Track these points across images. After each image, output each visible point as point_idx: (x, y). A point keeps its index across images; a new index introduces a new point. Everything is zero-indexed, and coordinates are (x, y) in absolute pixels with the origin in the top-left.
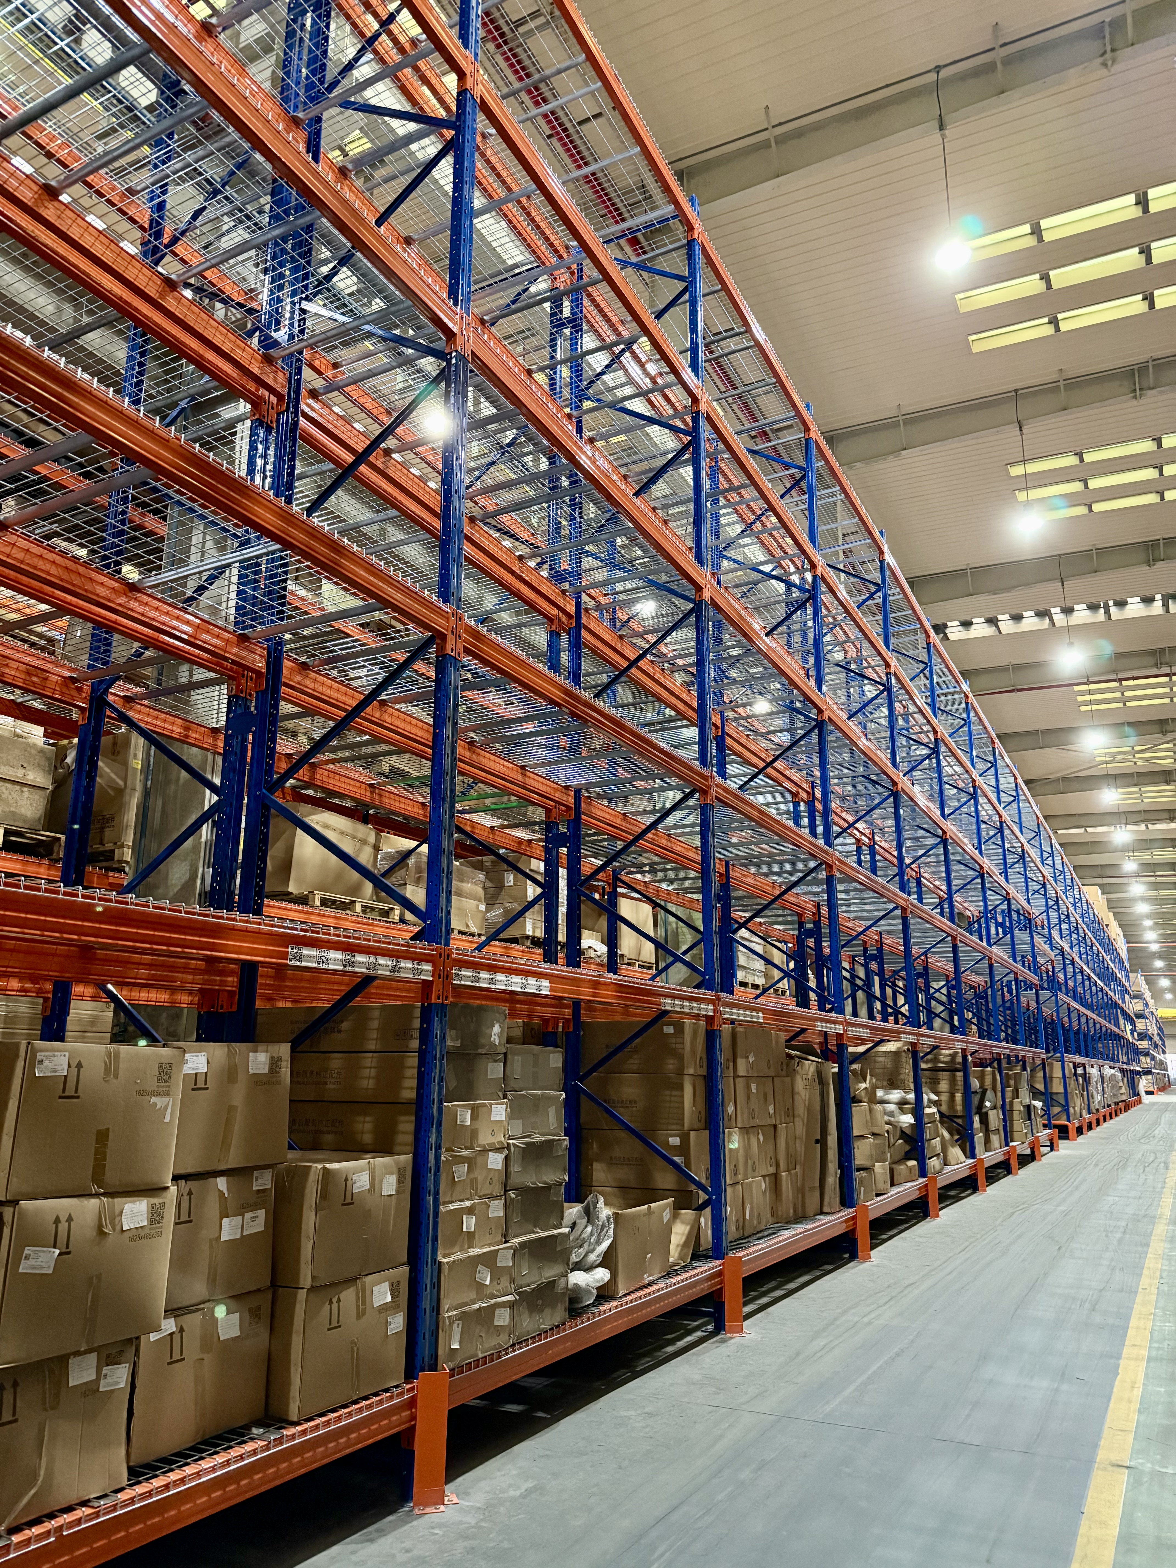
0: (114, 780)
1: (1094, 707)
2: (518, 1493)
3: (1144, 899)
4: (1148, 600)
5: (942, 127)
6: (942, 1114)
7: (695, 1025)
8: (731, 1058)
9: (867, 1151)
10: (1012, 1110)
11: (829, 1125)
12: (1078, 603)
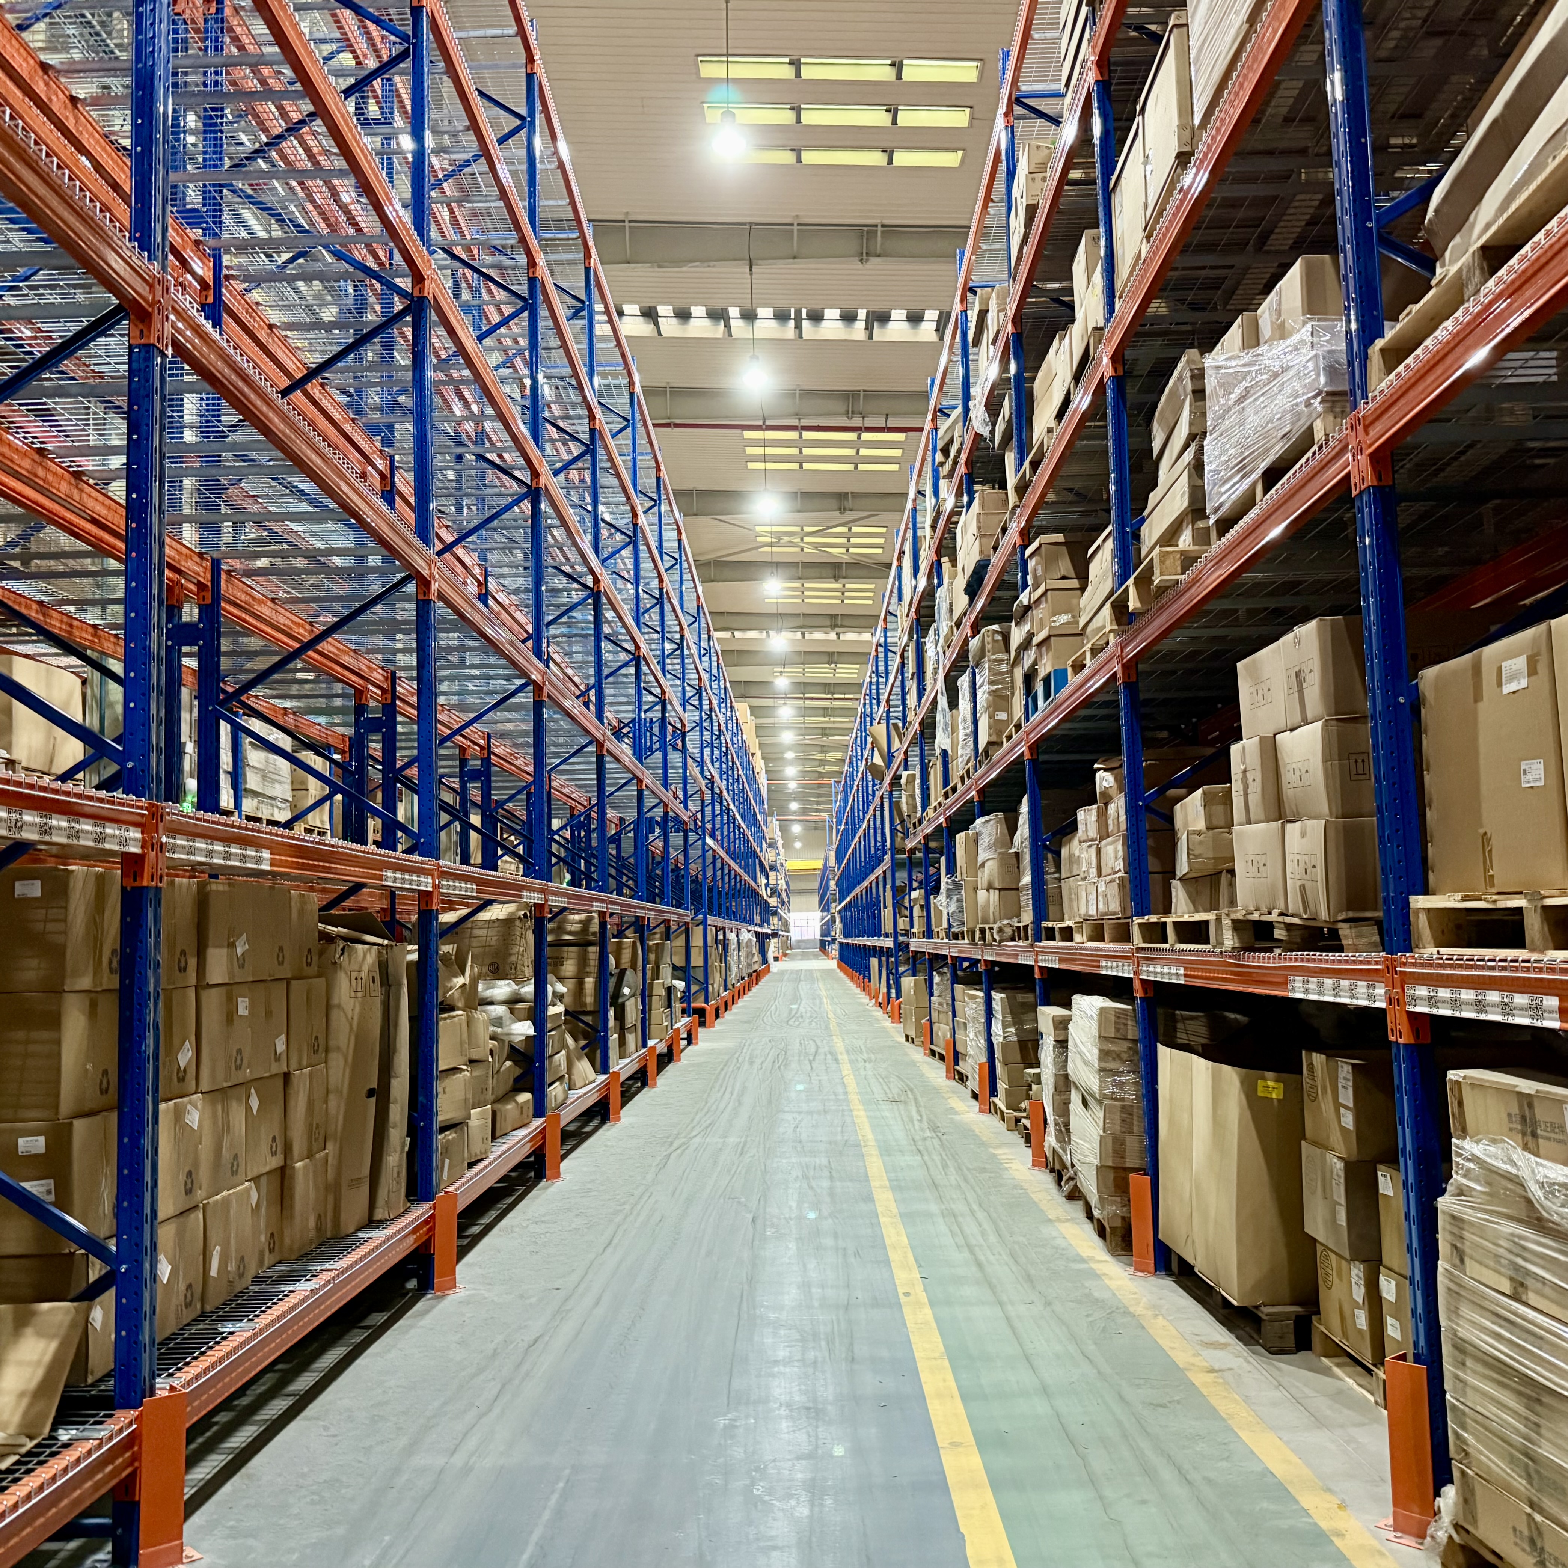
1: (769, 466)
4: (849, 317)
6: (567, 1012)
7: (100, 879)
8: (192, 949)
9: (460, 1095)
10: (651, 996)
11: (396, 1060)
12: (765, 305)
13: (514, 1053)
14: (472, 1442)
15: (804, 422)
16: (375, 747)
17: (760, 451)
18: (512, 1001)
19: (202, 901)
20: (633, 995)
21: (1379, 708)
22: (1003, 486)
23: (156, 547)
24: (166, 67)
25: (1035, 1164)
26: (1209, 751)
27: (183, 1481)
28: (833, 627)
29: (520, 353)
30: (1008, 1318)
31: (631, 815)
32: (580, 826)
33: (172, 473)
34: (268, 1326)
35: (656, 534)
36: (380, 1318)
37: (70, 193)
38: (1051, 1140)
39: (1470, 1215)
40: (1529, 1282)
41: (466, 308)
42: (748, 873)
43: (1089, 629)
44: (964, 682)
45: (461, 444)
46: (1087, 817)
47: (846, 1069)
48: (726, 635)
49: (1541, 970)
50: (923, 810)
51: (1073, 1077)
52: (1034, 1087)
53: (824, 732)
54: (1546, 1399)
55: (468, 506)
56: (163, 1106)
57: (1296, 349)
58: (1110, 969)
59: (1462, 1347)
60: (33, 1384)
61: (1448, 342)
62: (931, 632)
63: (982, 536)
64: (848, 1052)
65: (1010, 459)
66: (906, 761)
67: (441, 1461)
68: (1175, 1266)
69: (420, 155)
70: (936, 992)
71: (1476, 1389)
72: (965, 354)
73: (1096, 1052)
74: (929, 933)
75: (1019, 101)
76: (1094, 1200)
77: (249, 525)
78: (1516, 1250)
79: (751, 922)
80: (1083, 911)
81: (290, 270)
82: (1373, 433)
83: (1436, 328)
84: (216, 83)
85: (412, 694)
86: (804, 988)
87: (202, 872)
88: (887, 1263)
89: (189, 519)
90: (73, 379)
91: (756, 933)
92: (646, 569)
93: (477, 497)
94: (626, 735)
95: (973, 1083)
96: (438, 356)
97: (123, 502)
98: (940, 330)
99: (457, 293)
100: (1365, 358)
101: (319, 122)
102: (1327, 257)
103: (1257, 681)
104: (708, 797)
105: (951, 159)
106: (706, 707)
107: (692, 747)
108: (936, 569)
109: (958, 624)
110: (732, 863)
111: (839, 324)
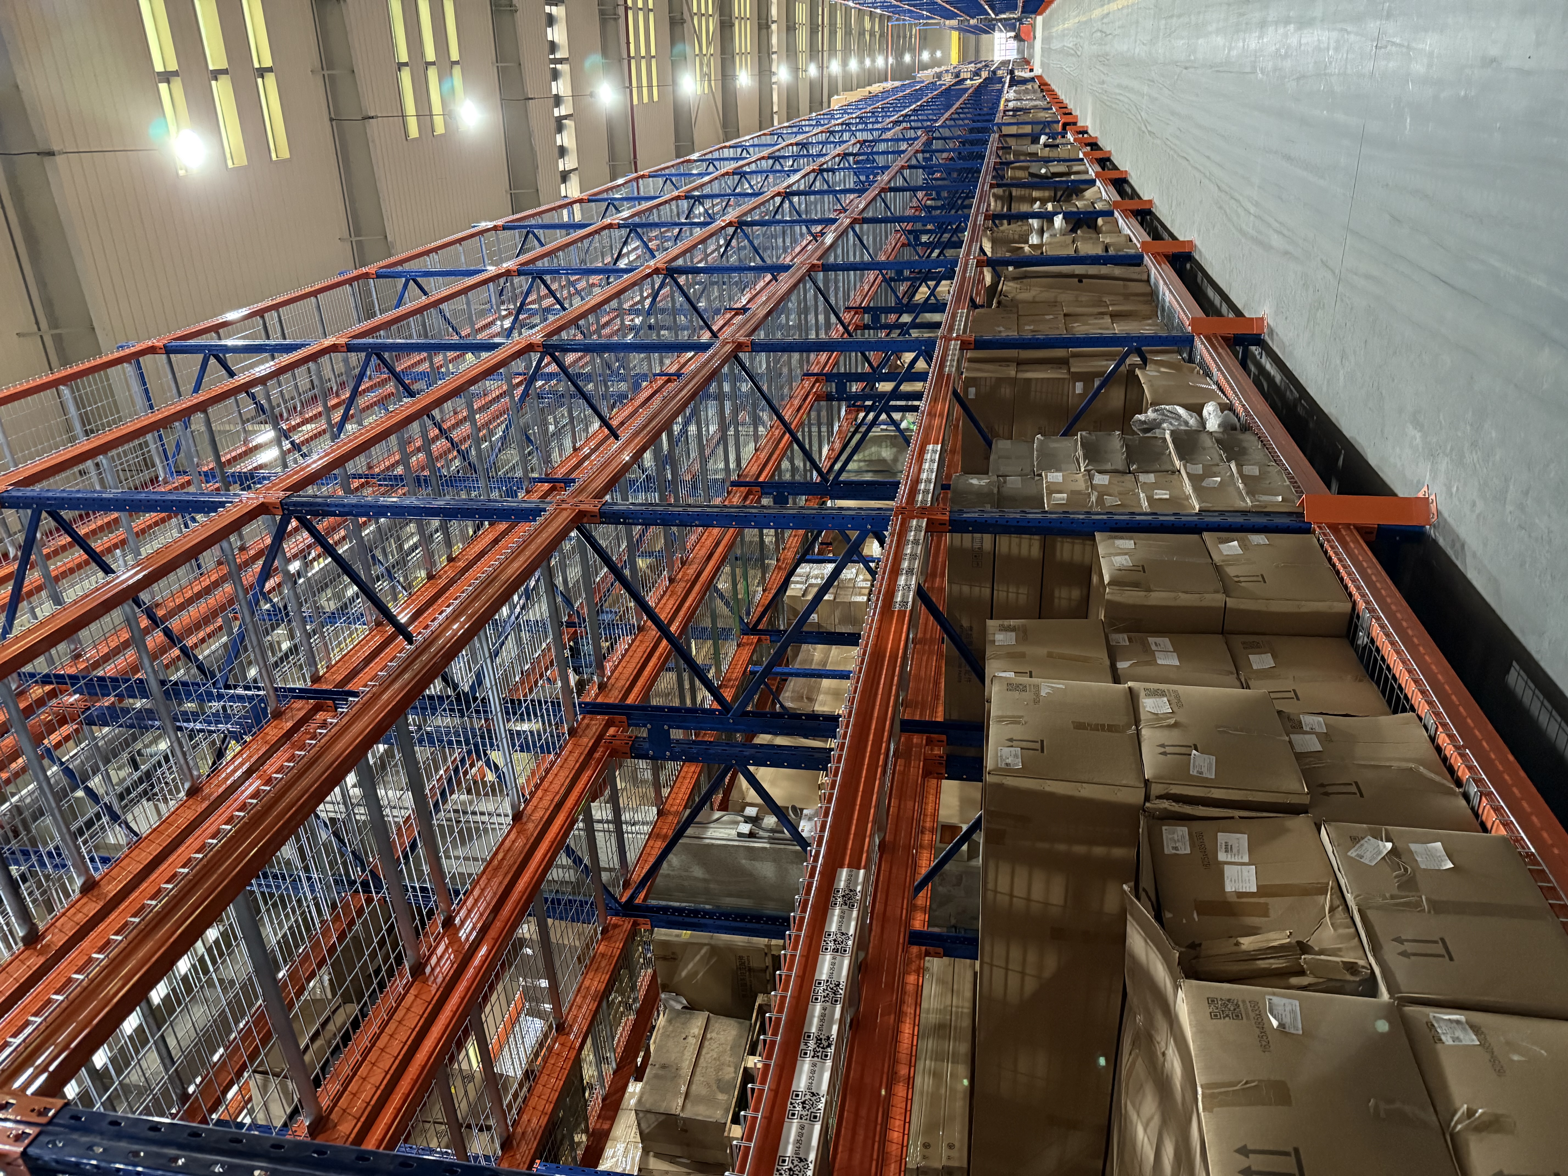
0: (702, 957)
1: (655, 83)
2: (1418, 435)
3: (845, 63)
4: (551, 20)
5: (51, 154)
9: (1089, 246)
10: (1048, 157)
12: (550, 89)
13: (1072, 225)
15: (625, 56)
20: (1047, 168)
27: (1228, 318)
28: (768, 27)
42: (962, 95)
48: (776, 117)
53: (848, 33)
79: (1000, 91)
86: (1055, 45)
91: (1010, 86)
110: (955, 107)
111: (556, 27)
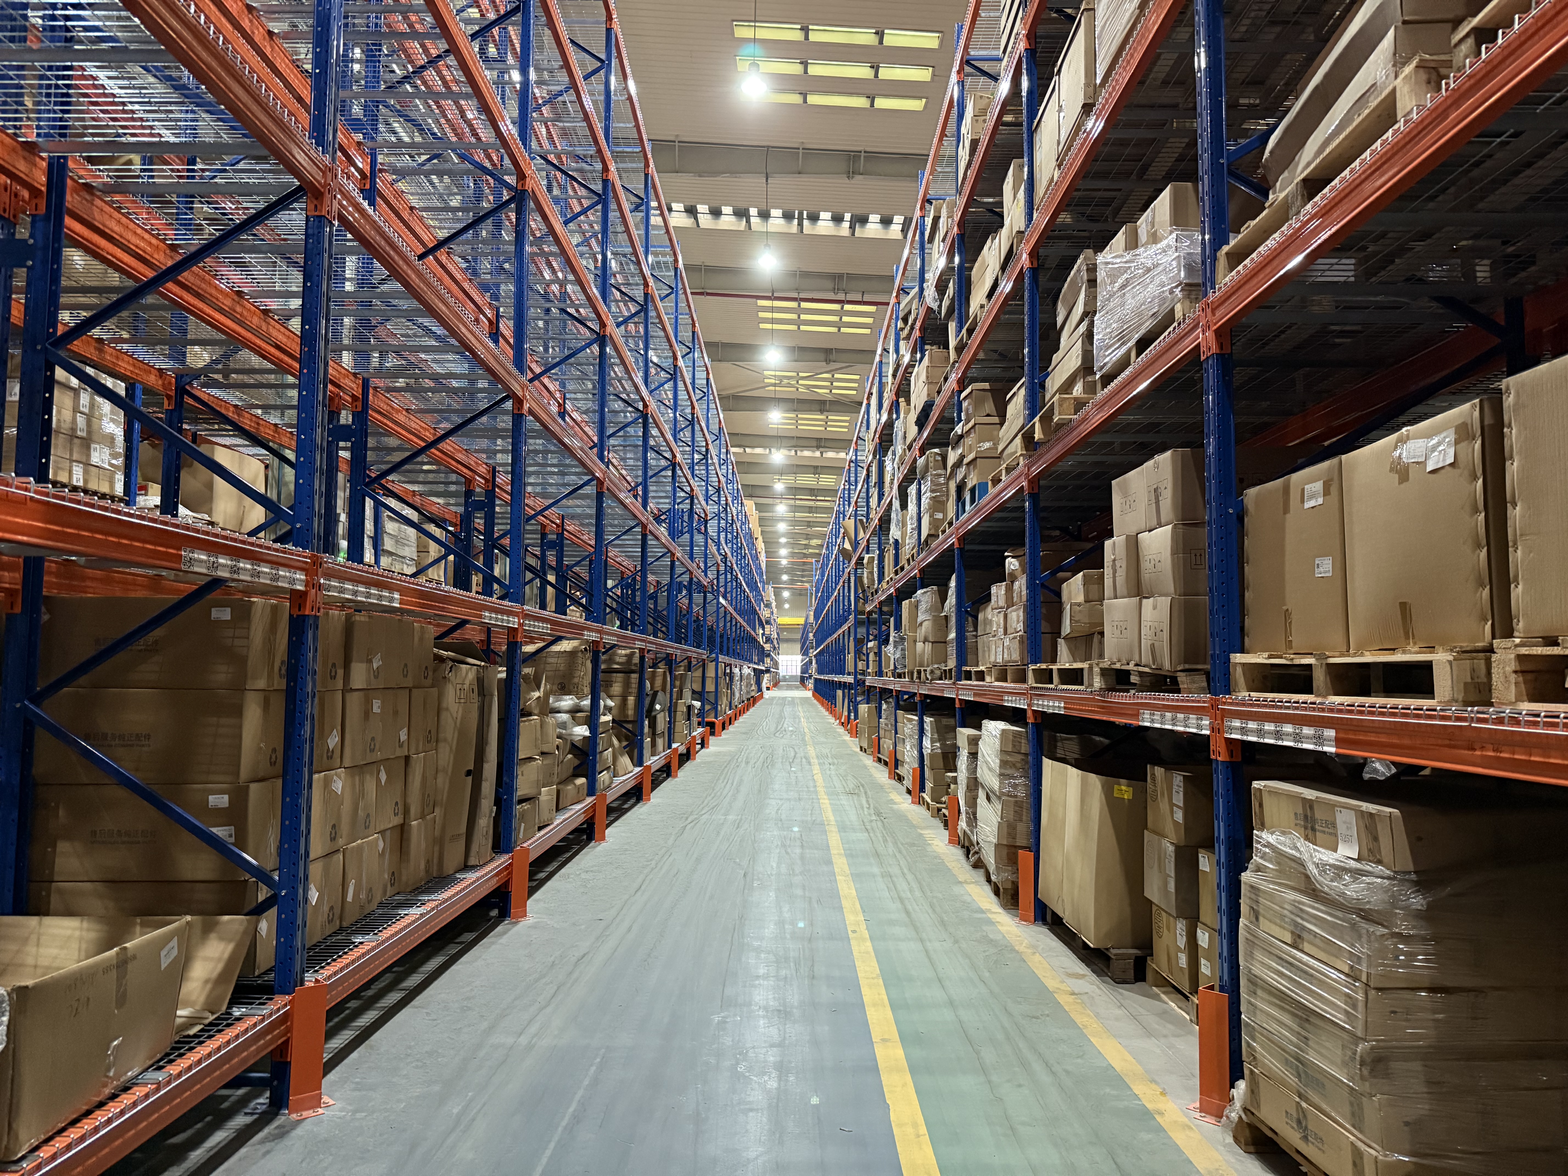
1: (776, 326)
4: (838, 218)
6: (614, 721)
7: (275, 609)
8: (340, 662)
9: (533, 777)
10: (675, 711)
11: (488, 749)
12: (776, 208)
13: (574, 748)
14: (533, 1029)
15: (802, 295)
16: (479, 522)
17: (769, 315)
18: (574, 711)
19: (349, 628)
20: (662, 710)
21: (1214, 516)
22: (947, 347)
23: (322, 366)
24: (339, 11)
25: (950, 841)
26: (1089, 545)
27: (323, 1048)
28: (818, 447)
29: (595, 235)
30: (927, 951)
31: (665, 580)
32: (628, 586)
33: (337, 313)
34: (388, 939)
35: (691, 373)
36: (469, 937)
37: (265, 100)
38: (963, 824)
39: (1264, 886)
40: (1305, 935)
41: (557, 201)
42: (749, 625)
43: (1006, 453)
44: (912, 490)
45: (549, 301)
46: (998, 591)
47: (816, 769)
48: (740, 450)
49: (1323, 710)
50: (879, 583)
51: (980, 779)
52: (952, 786)
53: (809, 524)
54: (1313, 1019)
55: (553, 347)
56: (316, 776)
57: (1165, 251)
58: (1010, 702)
59: (1254, 981)
60: (215, 974)
61: (1275, 249)
62: (890, 453)
63: (929, 383)
64: (818, 757)
65: (952, 327)
66: (868, 546)
67: (510, 1040)
68: (1049, 918)
69: (525, 83)
70: (884, 716)
71: (1262, 1010)
72: (922, 248)
73: (998, 761)
74: (880, 673)
75: (968, 62)
76: (992, 868)
77: (391, 355)
78: (1295, 911)
79: (751, 661)
80: (992, 659)
81: (427, 167)
82: (1218, 314)
83: (1267, 239)
84: (376, 24)
85: (507, 484)
86: (788, 710)
87: (350, 608)
88: (841, 908)
89: (347, 348)
90: (263, 240)
91: (755, 669)
92: (682, 400)
93: (560, 340)
94: (664, 521)
95: (908, 783)
96: (534, 235)
97: (299, 333)
98: (905, 230)
99: (550, 189)
100: (1214, 259)
101: (452, 57)
102: (1189, 184)
103: (1125, 494)
104: (722, 568)
105: (916, 105)
106: (723, 502)
107: (712, 531)
108: (895, 407)
109: (910, 447)
110: (738, 618)
111: (831, 224)
